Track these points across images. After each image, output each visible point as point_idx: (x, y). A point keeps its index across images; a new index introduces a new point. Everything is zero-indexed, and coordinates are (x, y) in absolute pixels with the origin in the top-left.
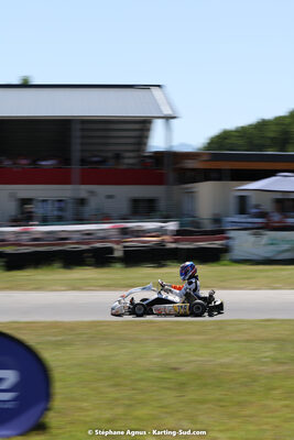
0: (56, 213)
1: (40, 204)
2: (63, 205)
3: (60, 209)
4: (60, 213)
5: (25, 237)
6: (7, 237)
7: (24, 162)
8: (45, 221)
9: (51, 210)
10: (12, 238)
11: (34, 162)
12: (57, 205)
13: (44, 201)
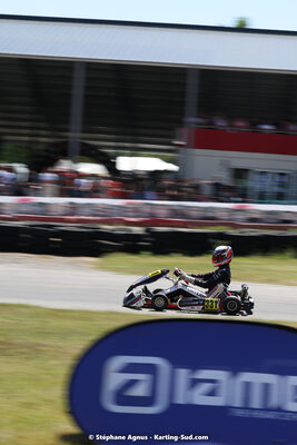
0: (276, 189)
1: (257, 177)
2: (285, 179)
3: (282, 185)
4: (281, 190)
5: (240, 216)
6: (218, 214)
7: (241, 124)
8: (262, 198)
9: (269, 185)
10: (224, 216)
11: (254, 124)
12: (278, 178)
13: (262, 173)
